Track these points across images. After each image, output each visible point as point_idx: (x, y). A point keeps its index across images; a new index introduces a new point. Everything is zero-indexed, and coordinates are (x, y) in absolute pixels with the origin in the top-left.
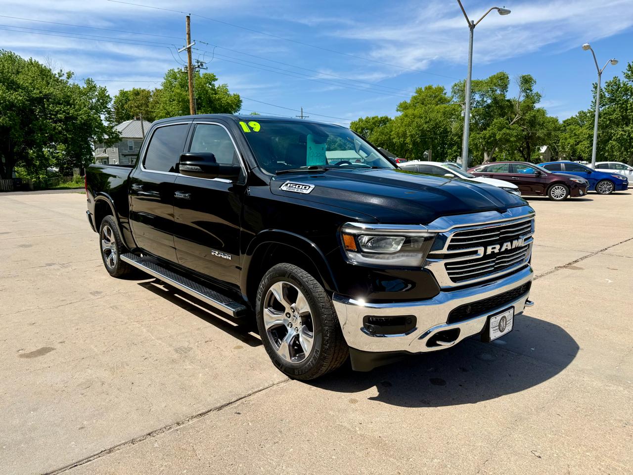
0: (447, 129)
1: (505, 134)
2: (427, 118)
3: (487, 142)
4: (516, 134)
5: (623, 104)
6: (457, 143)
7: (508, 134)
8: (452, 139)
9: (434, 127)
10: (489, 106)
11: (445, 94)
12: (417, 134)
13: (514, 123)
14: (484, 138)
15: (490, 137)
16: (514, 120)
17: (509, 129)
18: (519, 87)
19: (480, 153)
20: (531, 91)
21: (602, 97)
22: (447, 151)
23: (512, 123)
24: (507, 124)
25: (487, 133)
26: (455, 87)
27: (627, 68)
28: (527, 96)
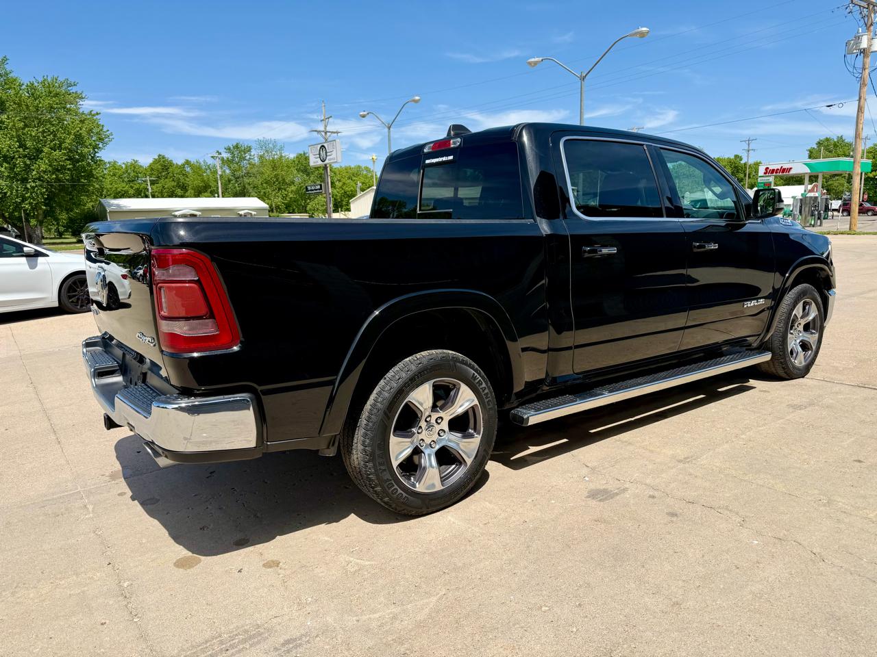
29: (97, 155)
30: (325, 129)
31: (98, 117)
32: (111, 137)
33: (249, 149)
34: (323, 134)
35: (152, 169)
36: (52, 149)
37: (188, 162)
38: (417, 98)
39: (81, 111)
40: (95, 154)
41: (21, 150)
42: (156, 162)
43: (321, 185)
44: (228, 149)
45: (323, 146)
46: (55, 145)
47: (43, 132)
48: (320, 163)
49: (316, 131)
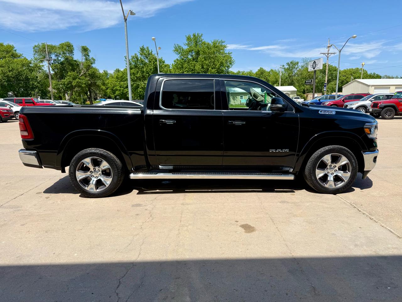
0: (27, 77)
1: (78, 82)
2: (9, 67)
3: (66, 87)
4: (85, 82)
5: (141, 69)
6: (37, 86)
7: (80, 82)
8: (33, 84)
9: (16, 75)
10: (62, 63)
11: (15, 51)
12: (4, 79)
13: (82, 76)
14: (64, 84)
15: (68, 84)
16: (82, 74)
17: (80, 79)
18: (80, 53)
19: (62, 94)
20: (89, 56)
21: (130, 64)
22: (31, 92)
23: (80, 76)
24: (77, 75)
25: (66, 80)
26: (36, 48)
27: (140, 49)
28: (86, 59)
29: (229, 70)
30: (328, 52)
31: (231, 54)
32: (234, 62)
33: (298, 63)
34: (327, 54)
35: (257, 74)
36: (212, 69)
37: (272, 70)
38: (355, 35)
39: (225, 52)
40: (228, 70)
41: (202, 69)
42: (259, 70)
43: (311, 80)
44: (288, 64)
45: (315, 62)
46: (213, 67)
47: (210, 62)
48: (313, 69)
49: (323, 53)
